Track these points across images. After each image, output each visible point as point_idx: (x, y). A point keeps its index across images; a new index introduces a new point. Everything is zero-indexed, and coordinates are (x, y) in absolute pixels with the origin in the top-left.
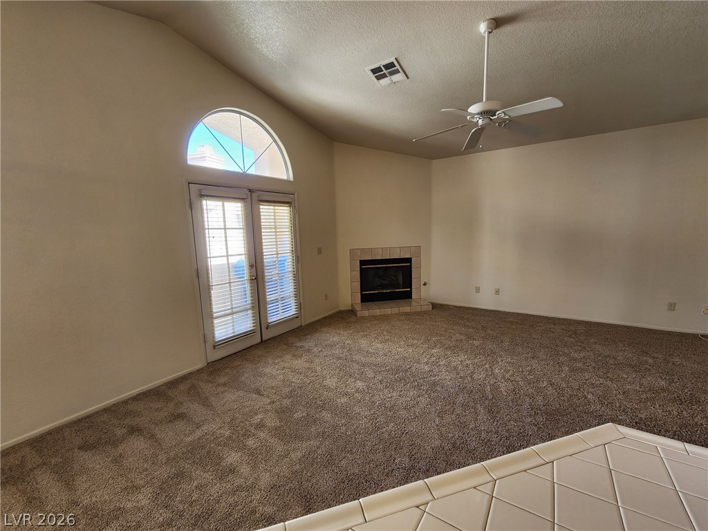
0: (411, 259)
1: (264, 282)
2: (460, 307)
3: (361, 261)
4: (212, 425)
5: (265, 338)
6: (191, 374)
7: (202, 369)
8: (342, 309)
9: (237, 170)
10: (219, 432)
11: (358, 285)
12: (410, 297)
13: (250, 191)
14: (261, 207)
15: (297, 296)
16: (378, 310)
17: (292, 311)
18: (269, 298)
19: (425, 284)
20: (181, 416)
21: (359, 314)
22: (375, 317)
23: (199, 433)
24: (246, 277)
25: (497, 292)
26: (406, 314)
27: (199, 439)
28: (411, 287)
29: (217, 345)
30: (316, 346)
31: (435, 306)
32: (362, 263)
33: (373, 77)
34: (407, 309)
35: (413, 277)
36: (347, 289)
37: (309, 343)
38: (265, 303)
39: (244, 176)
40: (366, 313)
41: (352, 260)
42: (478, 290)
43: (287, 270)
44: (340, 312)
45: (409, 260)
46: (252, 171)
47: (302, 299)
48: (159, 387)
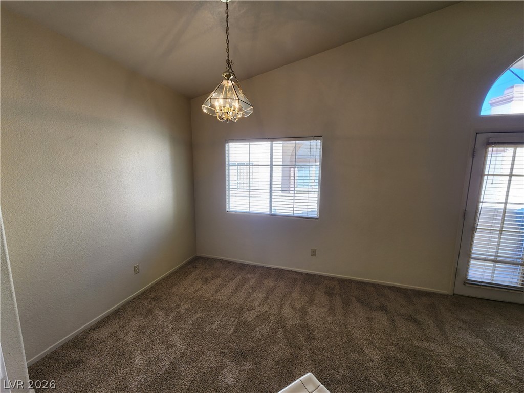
4: (440, 348)
6: (434, 294)
7: (447, 295)
10: (444, 358)
20: (416, 322)
23: (425, 345)
27: (424, 349)
29: (467, 283)
48: (407, 289)
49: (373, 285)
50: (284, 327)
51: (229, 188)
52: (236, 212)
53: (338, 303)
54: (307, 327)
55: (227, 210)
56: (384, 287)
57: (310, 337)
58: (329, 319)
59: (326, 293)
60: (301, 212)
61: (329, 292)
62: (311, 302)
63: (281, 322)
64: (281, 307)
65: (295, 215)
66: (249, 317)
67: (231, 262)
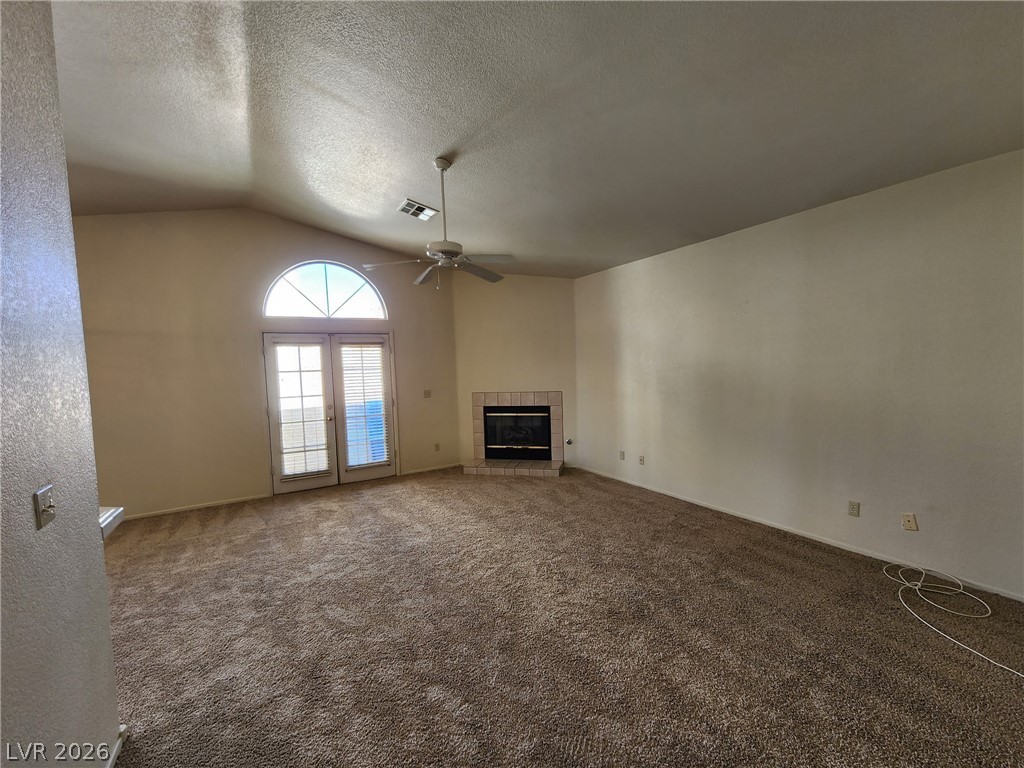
0: (549, 407)
1: (344, 423)
3: (485, 408)
5: (344, 480)
9: (321, 316)
11: (481, 436)
12: (549, 458)
13: (330, 334)
14: (344, 349)
16: (503, 470)
17: (383, 458)
19: (569, 443)
24: (322, 417)
25: (642, 461)
28: (549, 444)
29: (284, 479)
32: (487, 409)
33: (406, 215)
34: (539, 472)
35: (552, 432)
36: (469, 438)
38: (346, 445)
39: (327, 321)
40: (487, 471)
41: (474, 406)
42: (623, 455)
44: (459, 467)
45: (546, 409)
47: (397, 446)
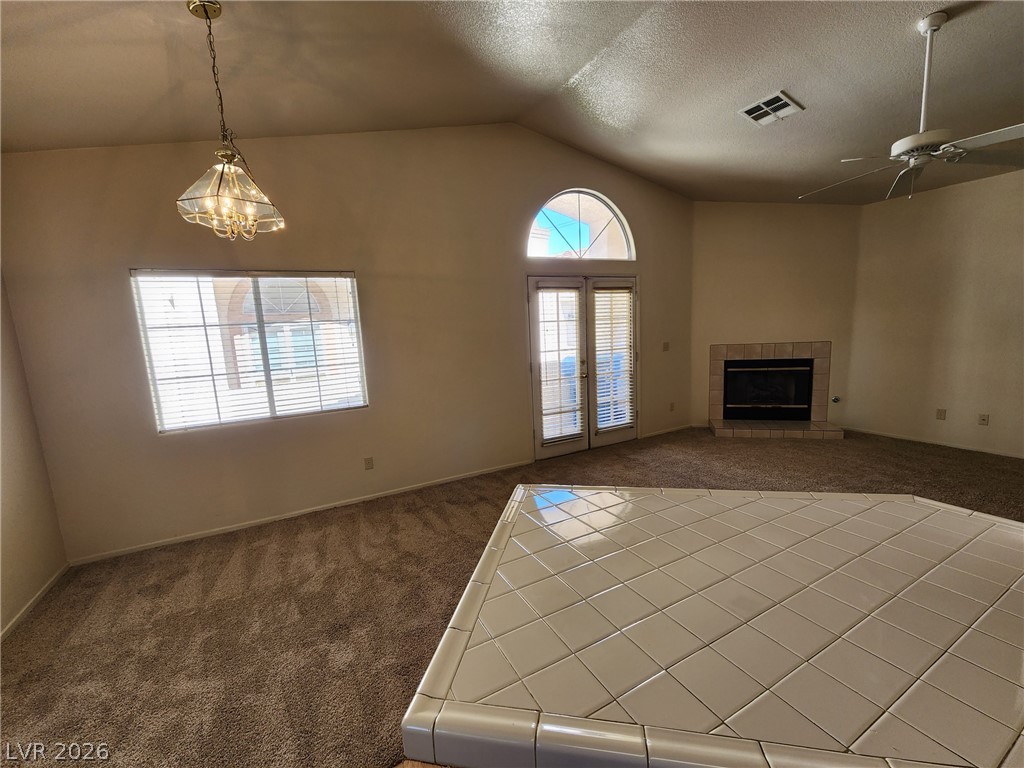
0: (812, 360)
1: (595, 381)
2: (902, 441)
3: (726, 362)
5: (594, 444)
6: (521, 467)
7: (531, 464)
8: (694, 425)
9: (573, 256)
11: (720, 394)
12: (808, 418)
13: (586, 278)
14: (596, 295)
15: (633, 401)
16: (746, 431)
17: (627, 419)
18: (600, 400)
19: (836, 400)
21: (719, 432)
22: (742, 440)
24: (577, 373)
25: (984, 420)
26: (795, 440)
28: (809, 403)
29: (545, 443)
30: (653, 461)
31: (849, 434)
32: (728, 364)
33: (749, 119)
34: (798, 434)
35: (814, 387)
36: (704, 396)
37: (646, 457)
38: (596, 405)
39: (580, 263)
40: (728, 433)
41: (713, 358)
42: (942, 414)
43: (622, 369)
44: (692, 429)
45: (809, 362)
46: (587, 256)
47: (639, 406)
49: (460, 481)
50: (378, 570)
51: (154, 380)
52: (186, 429)
53: (431, 516)
54: (409, 554)
55: (159, 428)
56: (472, 479)
57: (419, 561)
58: (431, 534)
59: (408, 511)
60: (336, 401)
61: (411, 509)
62: (395, 529)
63: (369, 569)
64: (356, 554)
65: (324, 408)
66: (313, 587)
67: (193, 541)
